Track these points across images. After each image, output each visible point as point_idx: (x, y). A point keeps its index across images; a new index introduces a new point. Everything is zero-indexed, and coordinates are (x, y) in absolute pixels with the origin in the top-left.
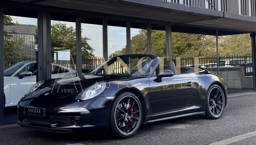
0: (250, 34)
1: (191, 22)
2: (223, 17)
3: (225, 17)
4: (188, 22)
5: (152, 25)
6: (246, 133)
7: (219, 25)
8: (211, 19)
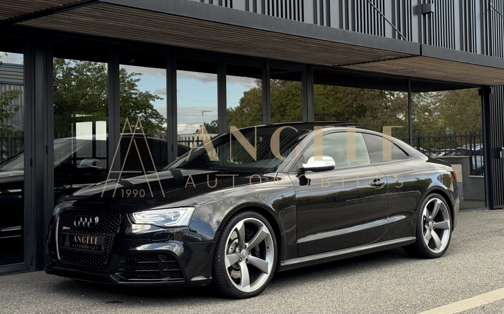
0: (479, 89)
1: (354, 64)
2: (420, 54)
3: (422, 55)
4: (349, 65)
5: (272, 70)
6: (454, 301)
7: (414, 72)
8: (395, 59)
